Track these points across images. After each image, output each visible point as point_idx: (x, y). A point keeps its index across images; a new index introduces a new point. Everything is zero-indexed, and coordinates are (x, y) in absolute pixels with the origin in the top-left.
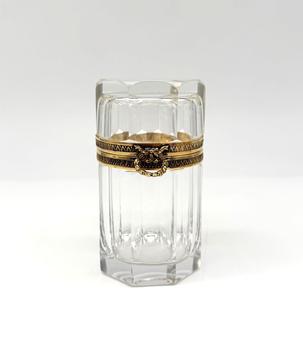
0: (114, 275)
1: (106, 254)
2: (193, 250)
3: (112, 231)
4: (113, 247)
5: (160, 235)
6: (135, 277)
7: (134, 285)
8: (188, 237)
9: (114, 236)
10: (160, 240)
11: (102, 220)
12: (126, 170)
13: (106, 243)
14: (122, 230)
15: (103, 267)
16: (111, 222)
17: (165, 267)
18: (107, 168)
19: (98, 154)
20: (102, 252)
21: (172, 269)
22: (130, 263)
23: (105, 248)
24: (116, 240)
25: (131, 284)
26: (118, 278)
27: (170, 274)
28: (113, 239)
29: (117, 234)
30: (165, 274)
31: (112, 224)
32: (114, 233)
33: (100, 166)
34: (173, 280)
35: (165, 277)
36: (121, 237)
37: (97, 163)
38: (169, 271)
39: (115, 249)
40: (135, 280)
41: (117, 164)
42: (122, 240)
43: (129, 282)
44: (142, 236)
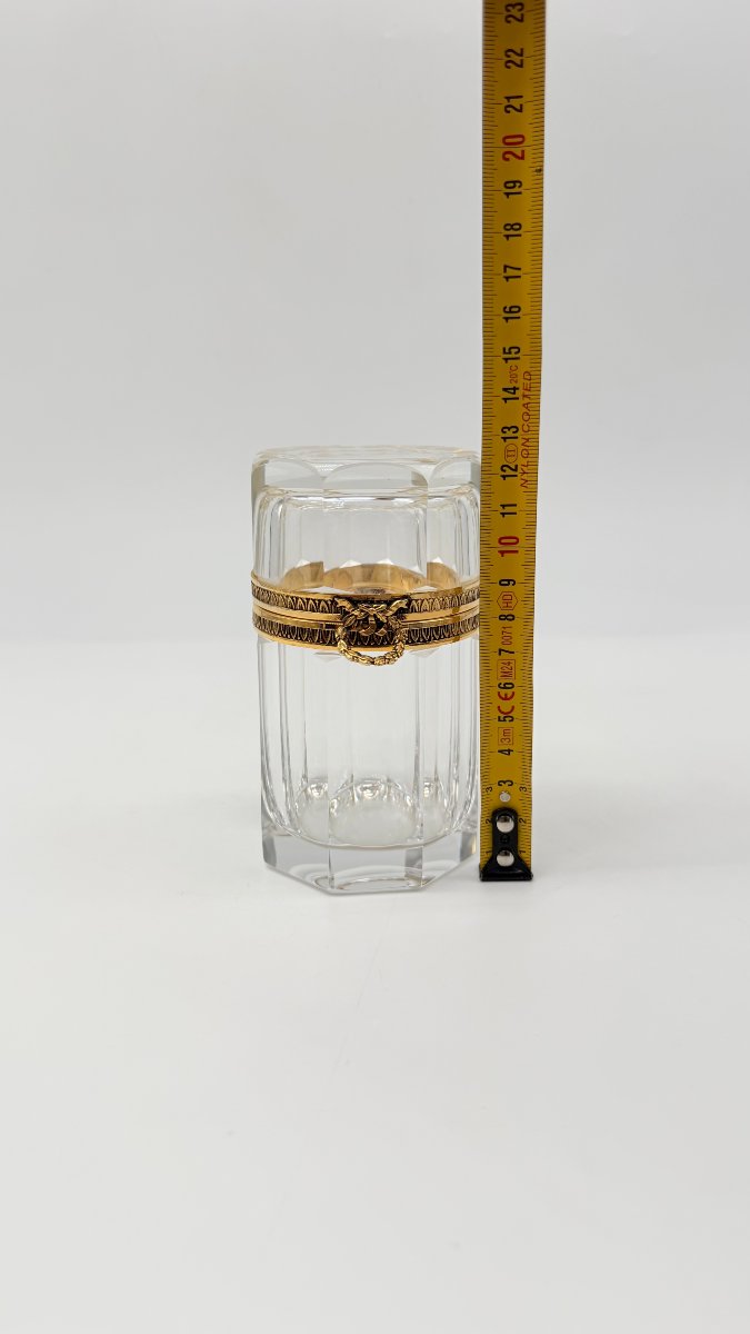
0: (294, 871)
1: (275, 828)
2: (461, 818)
3: (287, 779)
4: (289, 813)
5: (390, 787)
6: (336, 875)
7: (335, 890)
8: (449, 790)
9: (291, 788)
10: (389, 796)
11: (264, 752)
12: (317, 651)
13: (275, 805)
14: (309, 776)
15: (269, 854)
16: (285, 758)
17: (402, 855)
18: (274, 644)
19: (255, 615)
20: (267, 823)
21: (413, 861)
22: (326, 846)
23: (271, 814)
24: (296, 798)
25: (329, 889)
26: (301, 880)
27: (414, 869)
28: (290, 794)
29: (297, 783)
30: (401, 870)
31: (286, 763)
32: (290, 782)
33: (261, 641)
34: (418, 879)
35: (403, 875)
36: (305, 791)
37: (255, 632)
38: (410, 863)
39: (294, 815)
40: (336, 883)
41: (296, 638)
42: (308, 797)
43: (326, 885)
44: (351, 788)
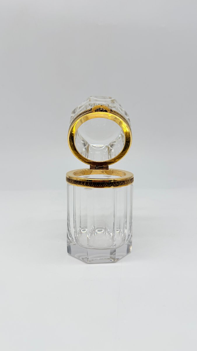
0: (76, 256)
1: (71, 242)
2: (127, 240)
3: (75, 227)
4: (75, 238)
5: (106, 230)
6: (89, 257)
7: (89, 262)
8: (124, 231)
9: (76, 230)
10: (105, 233)
11: (68, 220)
12: (86, 188)
13: (71, 235)
14: (82, 226)
15: (69, 250)
16: (75, 221)
17: (109, 251)
18: (72, 186)
19: (67, 178)
20: (69, 241)
21: (113, 252)
22: (86, 248)
23: (70, 238)
24: (77, 233)
25: (87, 262)
26: (78, 258)
27: (112, 256)
28: (76, 232)
29: (78, 229)
30: (109, 256)
31: (75, 222)
32: (76, 228)
33: (68, 185)
34: (114, 259)
35: (109, 257)
36: (80, 231)
37: (66, 183)
38: (111, 253)
39: (77, 238)
40: (89, 259)
41: (79, 184)
42: (81, 233)
43: (86, 260)
44: (94, 230)
